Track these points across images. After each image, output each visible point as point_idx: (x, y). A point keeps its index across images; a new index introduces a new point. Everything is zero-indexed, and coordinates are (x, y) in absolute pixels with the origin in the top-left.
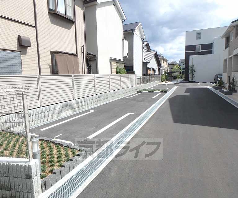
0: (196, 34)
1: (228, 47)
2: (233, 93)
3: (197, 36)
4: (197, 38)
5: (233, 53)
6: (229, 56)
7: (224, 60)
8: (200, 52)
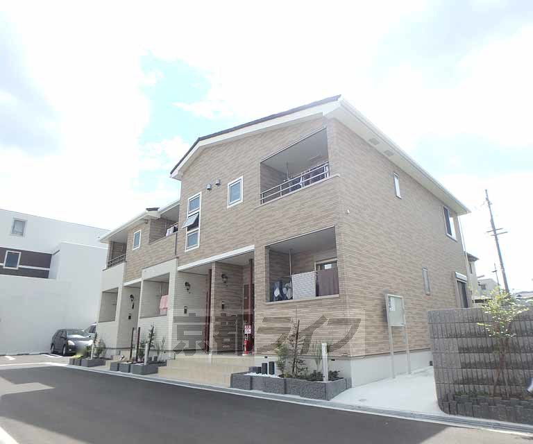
0: (12, 221)
1: (122, 261)
2: (160, 368)
3: (14, 227)
4: (14, 232)
5: (143, 275)
6: (125, 281)
7: (103, 292)
8: (17, 269)
